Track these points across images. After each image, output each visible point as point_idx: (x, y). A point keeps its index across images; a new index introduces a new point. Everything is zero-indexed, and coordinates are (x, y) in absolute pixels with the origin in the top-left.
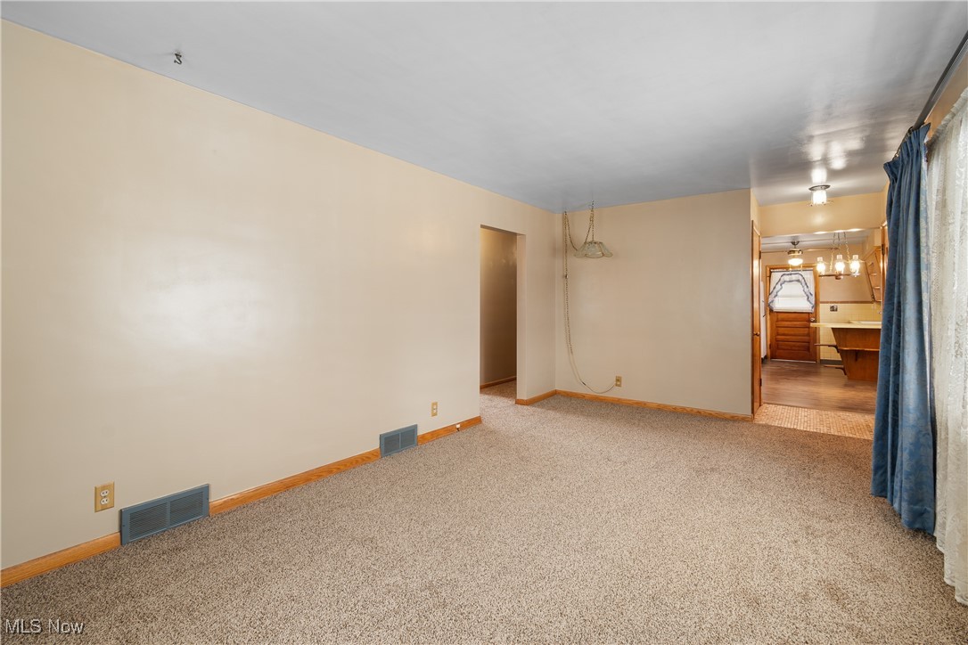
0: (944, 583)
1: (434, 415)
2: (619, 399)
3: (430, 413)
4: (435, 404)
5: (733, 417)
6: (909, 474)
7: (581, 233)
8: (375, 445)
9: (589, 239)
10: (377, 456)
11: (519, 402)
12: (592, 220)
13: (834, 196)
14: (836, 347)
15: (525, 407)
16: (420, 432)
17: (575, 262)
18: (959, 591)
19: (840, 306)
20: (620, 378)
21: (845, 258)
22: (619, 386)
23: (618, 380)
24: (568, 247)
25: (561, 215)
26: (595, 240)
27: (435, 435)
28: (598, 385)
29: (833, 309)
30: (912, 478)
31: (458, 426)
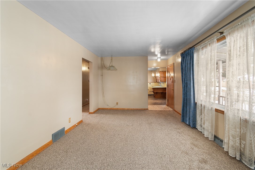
0: (205, 137)
1: (70, 122)
2: (117, 109)
3: (68, 122)
4: (70, 118)
5: (144, 109)
6: (192, 116)
7: (108, 63)
8: (50, 139)
9: (111, 65)
10: (51, 143)
11: (90, 113)
12: (112, 59)
13: (161, 60)
14: (153, 92)
15: (93, 114)
16: (66, 130)
17: (105, 71)
18: (210, 138)
19: (151, 83)
20: (118, 103)
21: (154, 73)
22: (117, 105)
23: (117, 103)
24: (102, 67)
25: (100, 58)
26: (113, 65)
27: (70, 129)
28: (111, 105)
29: (150, 84)
30: (193, 117)
31: (77, 124)
